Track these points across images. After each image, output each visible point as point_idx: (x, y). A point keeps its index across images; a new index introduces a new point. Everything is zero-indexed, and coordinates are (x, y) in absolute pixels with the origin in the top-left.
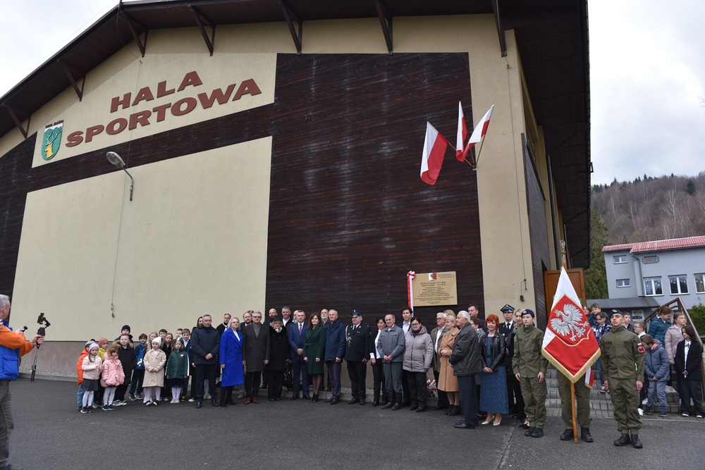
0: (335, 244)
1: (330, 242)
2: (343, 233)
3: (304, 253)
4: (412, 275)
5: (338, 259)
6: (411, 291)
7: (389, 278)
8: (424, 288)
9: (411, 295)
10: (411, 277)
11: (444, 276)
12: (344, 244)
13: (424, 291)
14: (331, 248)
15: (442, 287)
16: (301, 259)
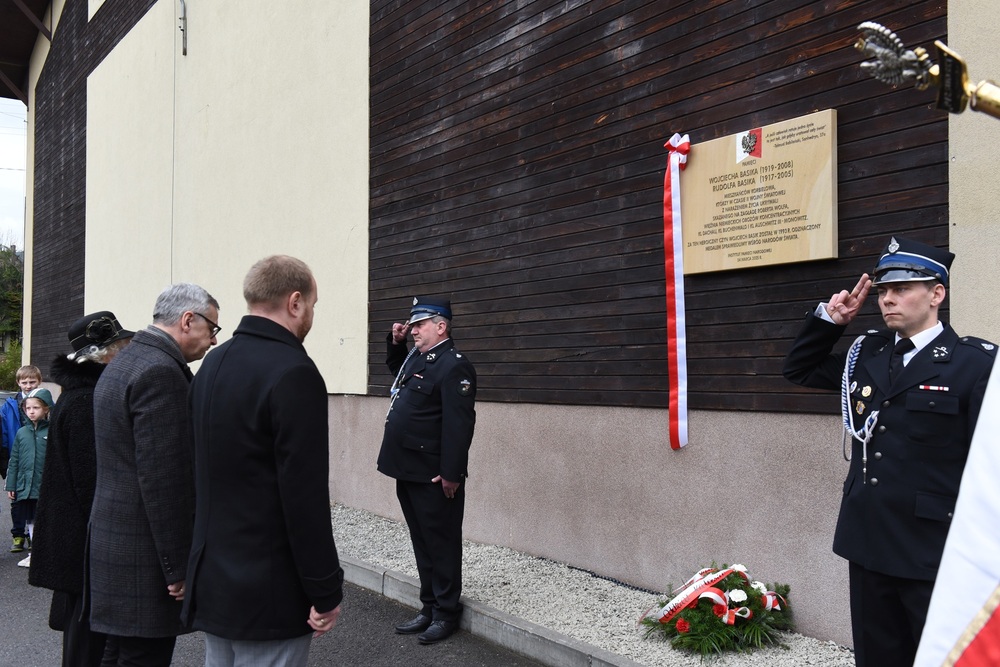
0: (496, 79)
1: (484, 73)
2: (512, 34)
3: (434, 123)
4: (680, 150)
5: (500, 128)
6: (676, 214)
7: (623, 171)
8: (719, 196)
9: (677, 229)
10: (675, 159)
11: (789, 138)
12: (514, 74)
13: (718, 211)
14: (486, 95)
15: (779, 184)
16: (427, 144)
